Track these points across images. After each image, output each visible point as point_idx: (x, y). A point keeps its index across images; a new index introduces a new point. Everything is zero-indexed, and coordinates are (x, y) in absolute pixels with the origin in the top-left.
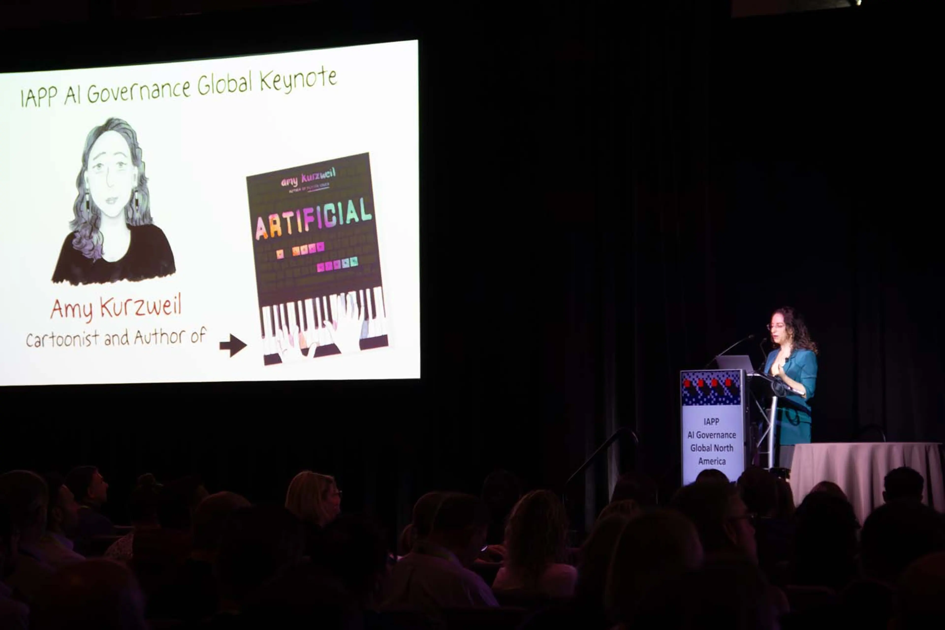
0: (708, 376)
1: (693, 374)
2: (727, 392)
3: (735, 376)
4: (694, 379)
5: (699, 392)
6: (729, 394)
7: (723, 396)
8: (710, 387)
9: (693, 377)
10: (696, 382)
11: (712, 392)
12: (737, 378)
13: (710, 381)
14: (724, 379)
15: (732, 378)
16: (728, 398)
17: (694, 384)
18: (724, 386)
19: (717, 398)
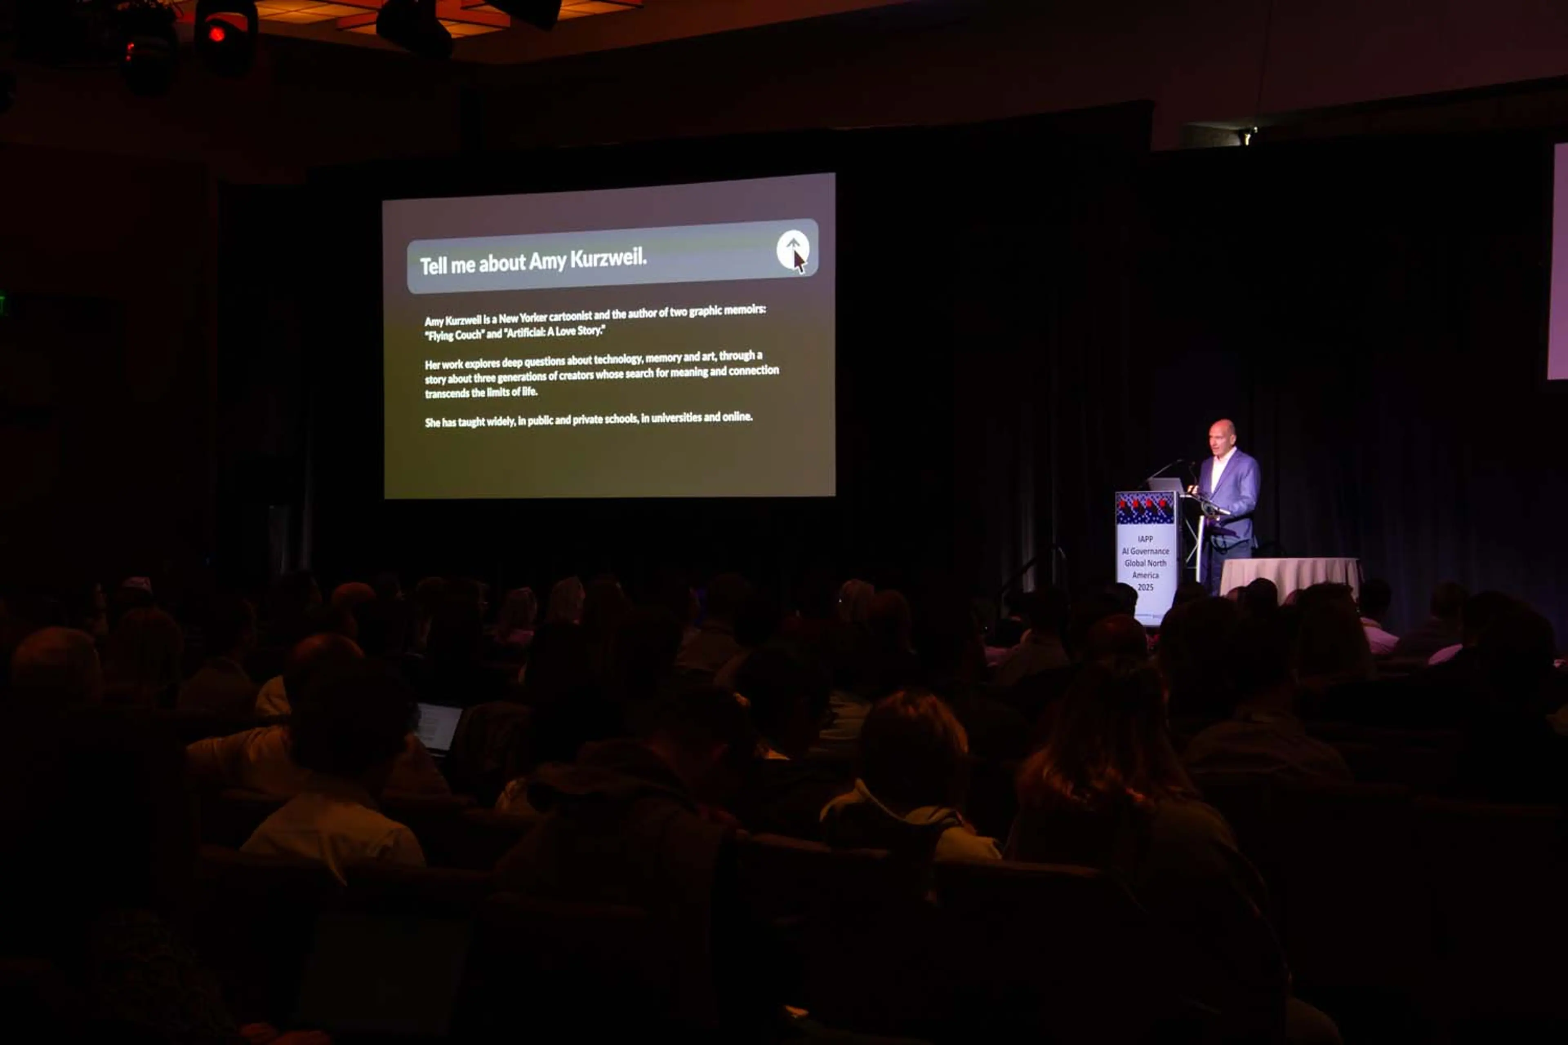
0: (1143, 497)
1: (1128, 496)
2: (1161, 512)
3: (1169, 497)
4: (1129, 500)
5: (1134, 512)
6: (1163, 514)
7: (1156, 515)
8: (1145, 507)
9: (1128, 498)
10: (1130, 502)
11: (1147, 512)
12: (1170, 499)
13: (1145, 502)
14: (1158, 500)
15: (1166, 499)
16: (1161, 517)
17: (1129, 505)
18: (1158, 507)
19: (1151, 517)
